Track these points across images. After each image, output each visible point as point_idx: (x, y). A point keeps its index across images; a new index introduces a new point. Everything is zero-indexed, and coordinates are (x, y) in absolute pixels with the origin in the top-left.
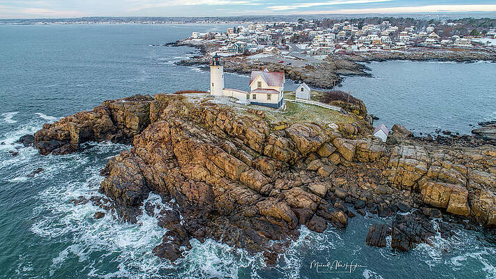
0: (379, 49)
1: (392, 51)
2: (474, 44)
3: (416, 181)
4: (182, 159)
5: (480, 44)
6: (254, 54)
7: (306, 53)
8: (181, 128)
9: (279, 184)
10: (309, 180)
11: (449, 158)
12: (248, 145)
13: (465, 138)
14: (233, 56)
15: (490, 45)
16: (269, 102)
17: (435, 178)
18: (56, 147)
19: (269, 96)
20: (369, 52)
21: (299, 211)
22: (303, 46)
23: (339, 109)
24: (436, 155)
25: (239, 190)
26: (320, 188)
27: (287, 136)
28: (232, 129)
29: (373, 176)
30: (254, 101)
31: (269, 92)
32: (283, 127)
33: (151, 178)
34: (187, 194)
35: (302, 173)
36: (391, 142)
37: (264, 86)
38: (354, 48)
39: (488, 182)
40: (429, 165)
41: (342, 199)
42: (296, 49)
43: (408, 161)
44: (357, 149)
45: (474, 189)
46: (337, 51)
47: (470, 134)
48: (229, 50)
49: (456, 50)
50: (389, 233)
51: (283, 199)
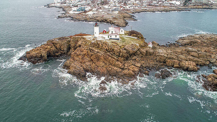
0: (137, 8)
1: (142, 8)
2: (170, 4)
3: (164, 60)
4: (95, 60)
5: (172, 4)
6: (88, 11)
7: (109, 10)
8: (93, 50)
9: (126, 65)
10: (134, 63)
11: (173, 52)
12: (114, 54)
13: (174, 44)
14: (80, 13)
15: (176, 4)
16: (116, 38)
17: (170, 58)
18: (38, 60)
19: (116, 36)
20: (133, 9)
21: (135, 72)
22: (106, 7)
23: (136, 38)
24: (169, 51)
25: (115, 68)
26: (139, 65)
27: (125, 49)
28: (109, 49)
29: (152, 60)
30: (111, 38)
31: (116, 35)
32: (123, 46)
33: (85, 68)
34: (100, 71)
35: (131, 61)
36: (154, 48)
37: (114, 32)
38: (128, 7)
39: (183, 58)
40: (167, 55)
41: (145, 67)
42: (105, 9)
43: (162, 54)
44: (146, 51)
45: (180, 60)
46: (121, 9)
47: (175, 42)
48: (78, 10)
49: (164, 7)
50: (160, 75)
51: (129, 69)
